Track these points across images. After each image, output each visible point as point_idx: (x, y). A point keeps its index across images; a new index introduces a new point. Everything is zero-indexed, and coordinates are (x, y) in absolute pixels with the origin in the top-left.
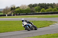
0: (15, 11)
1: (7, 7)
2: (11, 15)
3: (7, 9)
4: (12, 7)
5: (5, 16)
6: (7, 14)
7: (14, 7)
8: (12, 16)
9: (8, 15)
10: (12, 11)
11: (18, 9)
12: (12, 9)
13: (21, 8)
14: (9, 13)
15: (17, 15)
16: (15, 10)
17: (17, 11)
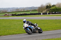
0: (51, 10)
1: (42, 5)
2: (46, 14)
3: (42, 7)
4: (47, 6)
5: (40, 14)
6: (42, 12)
7: (50, 5)
8: (48, 15)
9: (43, 14)
10: (47, 9)
11: (54, 7)
12: (48, 7)
13: (57, 6)
14: (44, 12)
15: (52, 13)
16: (51, 8)
17: (53, 9)
